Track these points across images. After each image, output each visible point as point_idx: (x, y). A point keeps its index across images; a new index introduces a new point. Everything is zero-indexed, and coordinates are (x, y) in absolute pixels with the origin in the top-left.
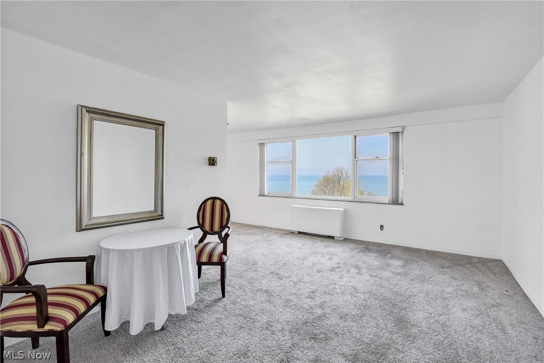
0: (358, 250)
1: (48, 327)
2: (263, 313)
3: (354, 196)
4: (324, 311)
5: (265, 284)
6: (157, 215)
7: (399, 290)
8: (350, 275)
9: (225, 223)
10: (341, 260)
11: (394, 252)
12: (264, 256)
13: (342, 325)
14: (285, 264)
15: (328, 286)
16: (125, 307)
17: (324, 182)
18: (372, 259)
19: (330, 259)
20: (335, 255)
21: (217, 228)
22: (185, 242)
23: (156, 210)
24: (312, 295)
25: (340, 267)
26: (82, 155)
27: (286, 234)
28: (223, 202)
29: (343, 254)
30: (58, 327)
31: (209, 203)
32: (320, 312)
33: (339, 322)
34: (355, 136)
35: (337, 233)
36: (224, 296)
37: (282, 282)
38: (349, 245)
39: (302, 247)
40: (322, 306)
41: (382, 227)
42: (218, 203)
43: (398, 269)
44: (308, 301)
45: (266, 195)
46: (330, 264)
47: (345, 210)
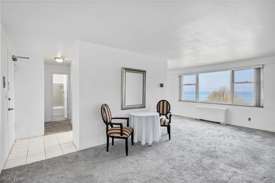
0: (234, 129)
1: (123, 136)
2: (188, 147)
3: (232, 102)
4: (216, 149)
5: (187, 138)
6: (143, 106)
7: (256, 147)
8: (229, 139)
9: (168, 111)
10: (224, 133)
11: (257, 132)
12: (184, 128)
13: (224, 155)
14: (195, 132)
15: (217, 142)
16: (140, 136)
17: (213, 96)
18: (243, 134)
19: (218, 132)
20: (221, 130)
21: (165, 113)
22: (158, 116)
23: (143, 104)
24: (210, 144)
25: (223, 135)
26: (123, 84)
27: (193, 120)
28: (167, 102)
29: (225, 130)
30: (126, 137)
31: (162, 102)
32: (213, 150)
33: (223, 154)
34: (233, 71)
35: (222, 121)
36: (170, 139)
37: (194, 138)
38: (229, 127)
39: (202, 126)
40: (214, 148)
41: (249, 119)
42: (165, 102)
43: (257, 139)
44: (208, 146)
45: (182, 100)
46: (218, 134)
47: (227, 109)
